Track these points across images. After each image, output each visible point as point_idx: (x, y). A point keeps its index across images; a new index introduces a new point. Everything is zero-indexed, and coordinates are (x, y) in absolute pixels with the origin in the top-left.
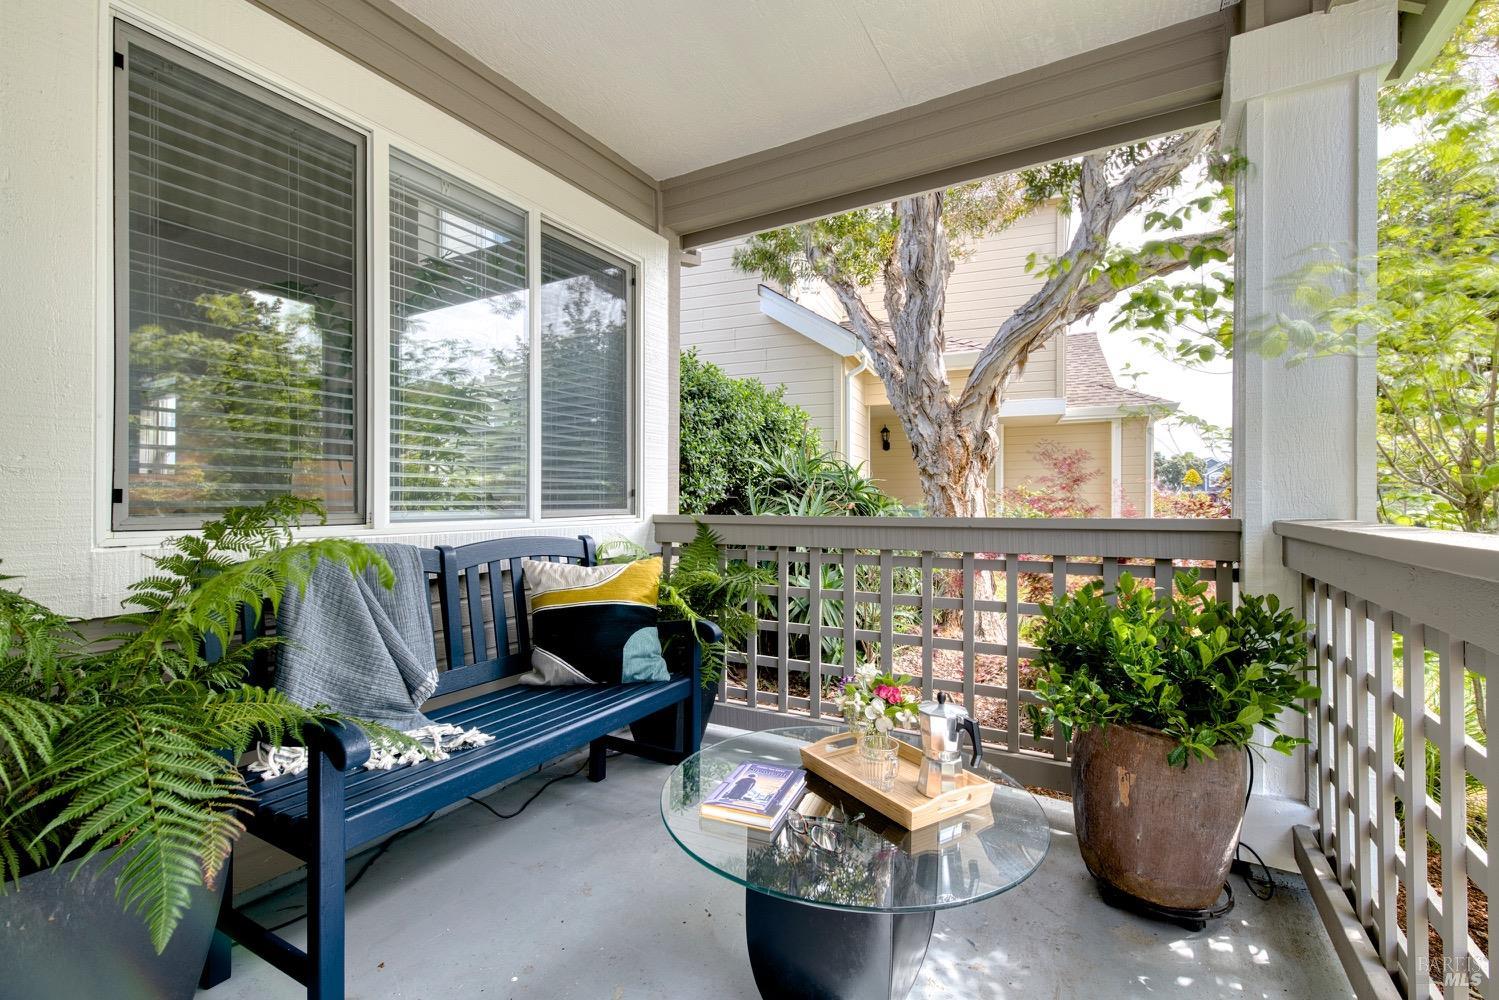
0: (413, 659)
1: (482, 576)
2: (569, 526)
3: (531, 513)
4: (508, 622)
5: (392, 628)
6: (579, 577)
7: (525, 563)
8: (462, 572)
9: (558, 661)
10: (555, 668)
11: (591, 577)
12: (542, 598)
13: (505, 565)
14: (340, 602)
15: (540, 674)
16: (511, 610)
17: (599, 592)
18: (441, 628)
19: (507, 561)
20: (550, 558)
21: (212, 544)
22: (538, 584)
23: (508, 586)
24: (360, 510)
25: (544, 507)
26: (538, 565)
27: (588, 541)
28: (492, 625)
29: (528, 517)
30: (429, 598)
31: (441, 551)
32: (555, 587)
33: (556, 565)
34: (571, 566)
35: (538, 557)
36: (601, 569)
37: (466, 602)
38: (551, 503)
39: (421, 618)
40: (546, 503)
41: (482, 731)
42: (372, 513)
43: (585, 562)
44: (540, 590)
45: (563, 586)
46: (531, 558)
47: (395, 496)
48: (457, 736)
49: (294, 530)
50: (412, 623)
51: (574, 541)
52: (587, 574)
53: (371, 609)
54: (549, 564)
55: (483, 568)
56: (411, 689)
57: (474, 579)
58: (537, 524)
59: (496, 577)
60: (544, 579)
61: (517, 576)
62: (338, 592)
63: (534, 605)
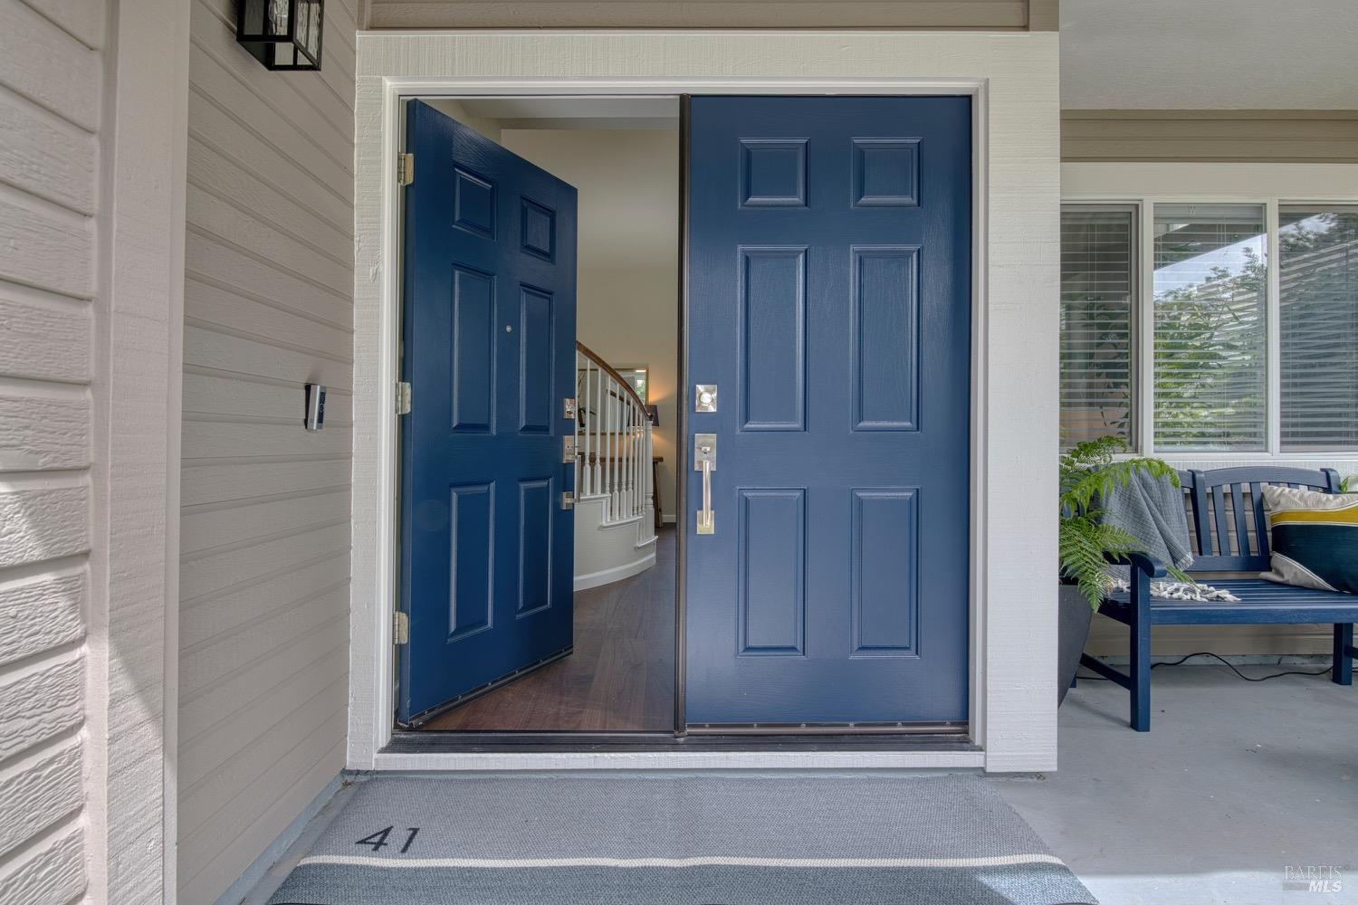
0: (1176, 541)
1: (1225, 495)
2: (1312, 460)
3: (1270, 449)
4: (1249, 534)
5: (1161, 518)
6: (1319, 502)
7: (1264, 487)
8: (1209, 490)
9: (1297, 565)
10: (1294, 570)
11: (1332, 503)
12: (1281, 515)
13: (1245, 488)
14: (1129, 499)
15: (1279, 573)
16: (1251, 524)
17: (1340, 515)
18: (1194, 529)
19: (1247, 485)
20: (1289, 485)
21: (1076, 459)
22: (1277, 504)
23: (1248, 505)
24: (1134, 444)
25: (1282, 443)
26: (1278, 490)
27: (1332, 474)
28: (1235, 534)
29: (1267, 451)
30: (1185, 507)
31: (1193, 474)
32: (1294, 508)
33: (1295, 491)
34: (1310, 492)
35: (1277, 483)
36: (1344, 497)
37: (1213, 513)
38: (1290, 439)
39: (1180, 517)
40: (1285, 439)
41: (1231, 592)
42: (1142, 447)
43: (1328, 490)
44: (1279, 509)
45: (1302, 507)
46: (1269, 483)
47: (1156, 434)
48: (1212, 592)
49: (1112, 455)
50: (1174, 519)
51: (1316, 473)
52: (1328, 500)
53: (1148, 505)
54: (1287, 490)
55: (1226, 488)
56: (1175, 560)
57: (1219, 496)
58: (1275, 456)
59: (1238, 497)
60: (1283, 500)
61: (1256, 497)
62: (1128, 494)
63: (1273, 520)
